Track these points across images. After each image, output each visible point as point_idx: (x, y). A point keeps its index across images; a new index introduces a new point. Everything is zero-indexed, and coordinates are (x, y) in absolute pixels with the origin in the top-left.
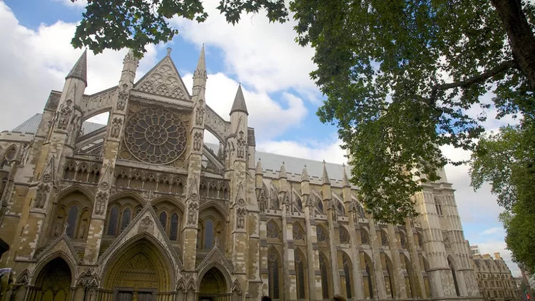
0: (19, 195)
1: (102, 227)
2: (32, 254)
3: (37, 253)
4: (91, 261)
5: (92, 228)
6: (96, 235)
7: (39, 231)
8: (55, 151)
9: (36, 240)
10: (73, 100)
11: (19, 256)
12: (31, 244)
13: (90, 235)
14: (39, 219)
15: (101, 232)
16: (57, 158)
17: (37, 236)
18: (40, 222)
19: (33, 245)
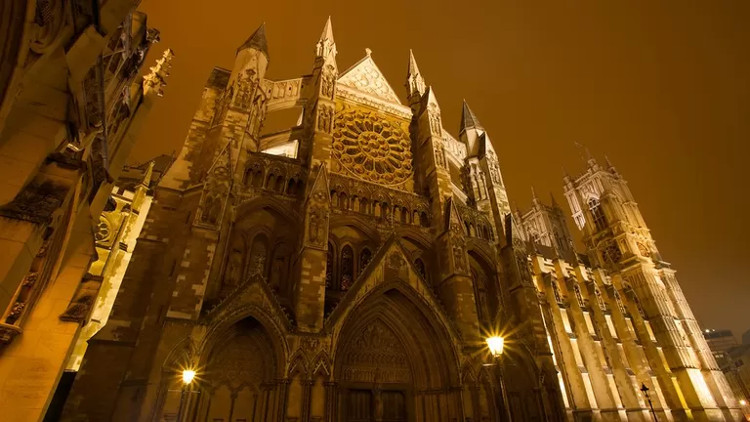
0: (165, 208)
1: (324, 264)
2: (199, 307)
3: (207, 305)
4: (312, 326)
5: (306, 264)
6: (316, 279)
7: (209, 264)
8: (231, 135)
9: (205, 281)
10: (255, 71)
11: (172, 310)
12: (195, 287)
13: (306, 277)
14: (209, 241)
15: (324, 274)
16: (236, 147)
17: (207, 273)
18: (212, 248)
19: (200, 290)
